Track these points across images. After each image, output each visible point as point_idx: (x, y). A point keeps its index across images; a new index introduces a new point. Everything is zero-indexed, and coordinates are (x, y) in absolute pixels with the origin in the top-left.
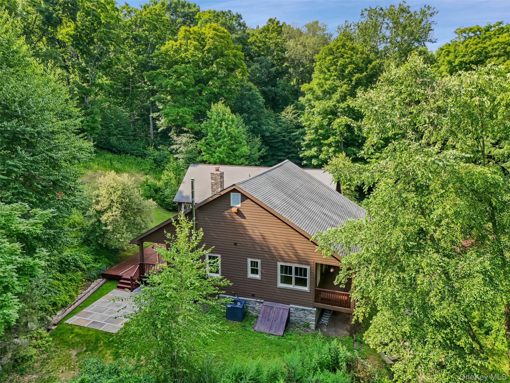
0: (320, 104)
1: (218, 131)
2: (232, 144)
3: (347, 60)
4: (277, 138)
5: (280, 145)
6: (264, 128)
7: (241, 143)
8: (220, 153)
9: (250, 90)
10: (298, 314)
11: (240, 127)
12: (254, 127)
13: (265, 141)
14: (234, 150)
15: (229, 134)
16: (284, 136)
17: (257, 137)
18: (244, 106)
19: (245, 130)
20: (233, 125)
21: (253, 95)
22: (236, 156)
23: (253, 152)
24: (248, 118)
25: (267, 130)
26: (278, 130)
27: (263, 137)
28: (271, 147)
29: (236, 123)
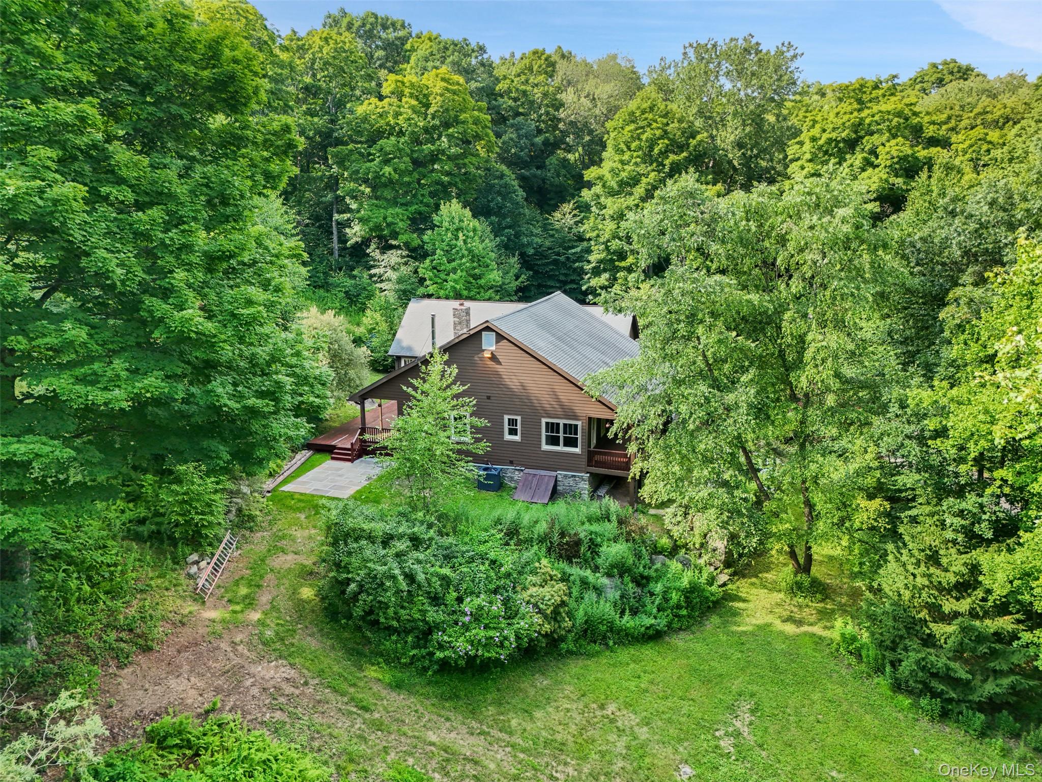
0: (614, 203)
1: (452, 247)
2: (474, 268)
3: (658, 133)
4: (546, 257)
5: (552, 270)
6: (525, 240)
7: (488, 266)
8: (455, 281)
9: (502, 176)
10: (566, 482)
11: (487, 241)
12: (509, 239)
13: (526, 263)
14: (477, 277)
15: (470, 251)
16: (558, 254)
17: (514, 256)
18: (492, 205)
19: (494, 244)
20: (476, 238)
21: (506, 185)
22: (481, 287)
23: (507, 281)
24: (499, 224)
25: (529, 244)
26: (547, 243)
27: (523, 255)
28: (536, 272)
29: (480, 233)
